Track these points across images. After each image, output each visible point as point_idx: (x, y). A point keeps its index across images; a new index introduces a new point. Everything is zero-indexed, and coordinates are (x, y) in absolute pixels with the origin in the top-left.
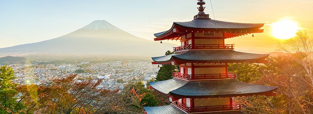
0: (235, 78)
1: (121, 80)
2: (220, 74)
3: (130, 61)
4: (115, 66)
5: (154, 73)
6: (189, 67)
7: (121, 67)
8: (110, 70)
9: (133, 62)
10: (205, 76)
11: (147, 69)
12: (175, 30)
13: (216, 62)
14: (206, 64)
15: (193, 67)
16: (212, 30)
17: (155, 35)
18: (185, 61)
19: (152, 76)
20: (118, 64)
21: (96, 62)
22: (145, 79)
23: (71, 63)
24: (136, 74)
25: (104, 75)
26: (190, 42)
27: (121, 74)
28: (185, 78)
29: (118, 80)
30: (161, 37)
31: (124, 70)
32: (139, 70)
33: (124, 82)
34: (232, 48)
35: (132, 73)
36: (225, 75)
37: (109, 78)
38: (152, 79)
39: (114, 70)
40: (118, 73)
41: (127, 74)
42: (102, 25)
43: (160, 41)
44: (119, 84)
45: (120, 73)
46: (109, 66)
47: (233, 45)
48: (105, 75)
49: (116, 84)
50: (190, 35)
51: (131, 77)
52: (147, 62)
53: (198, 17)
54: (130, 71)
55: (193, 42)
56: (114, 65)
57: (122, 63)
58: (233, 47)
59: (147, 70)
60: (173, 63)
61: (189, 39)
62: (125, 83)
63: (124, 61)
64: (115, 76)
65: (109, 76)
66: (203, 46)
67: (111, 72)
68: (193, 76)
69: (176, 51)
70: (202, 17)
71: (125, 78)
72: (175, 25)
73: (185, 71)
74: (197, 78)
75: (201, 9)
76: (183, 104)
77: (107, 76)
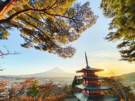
0: (100, 84)
4: (59, 80)
5: (70, 82)
7: (61, 80)
10: (92, 83)
12: (83, 70)
13: (94, 79)
15: (88, 81)
21: (54, 78)
23: (48, 79)
26: (86, 73)
30: (77, 72)
32: (66, 81)
36: (97, 83)
40: (60, 82)
41: (62, 82)
50: (86, 72)
51: (64, 83)
52: (68, 79)
59: (68, 81)
63: (62, 78)
68: (88, 83)
69: (82, 76)
70: (88, 67)
71: (62, 84)
72: (83, 69)
73: (86, 82)
74: (90, 84)
75: (87, 65)
76: (86, 92)
77: (57, 83)
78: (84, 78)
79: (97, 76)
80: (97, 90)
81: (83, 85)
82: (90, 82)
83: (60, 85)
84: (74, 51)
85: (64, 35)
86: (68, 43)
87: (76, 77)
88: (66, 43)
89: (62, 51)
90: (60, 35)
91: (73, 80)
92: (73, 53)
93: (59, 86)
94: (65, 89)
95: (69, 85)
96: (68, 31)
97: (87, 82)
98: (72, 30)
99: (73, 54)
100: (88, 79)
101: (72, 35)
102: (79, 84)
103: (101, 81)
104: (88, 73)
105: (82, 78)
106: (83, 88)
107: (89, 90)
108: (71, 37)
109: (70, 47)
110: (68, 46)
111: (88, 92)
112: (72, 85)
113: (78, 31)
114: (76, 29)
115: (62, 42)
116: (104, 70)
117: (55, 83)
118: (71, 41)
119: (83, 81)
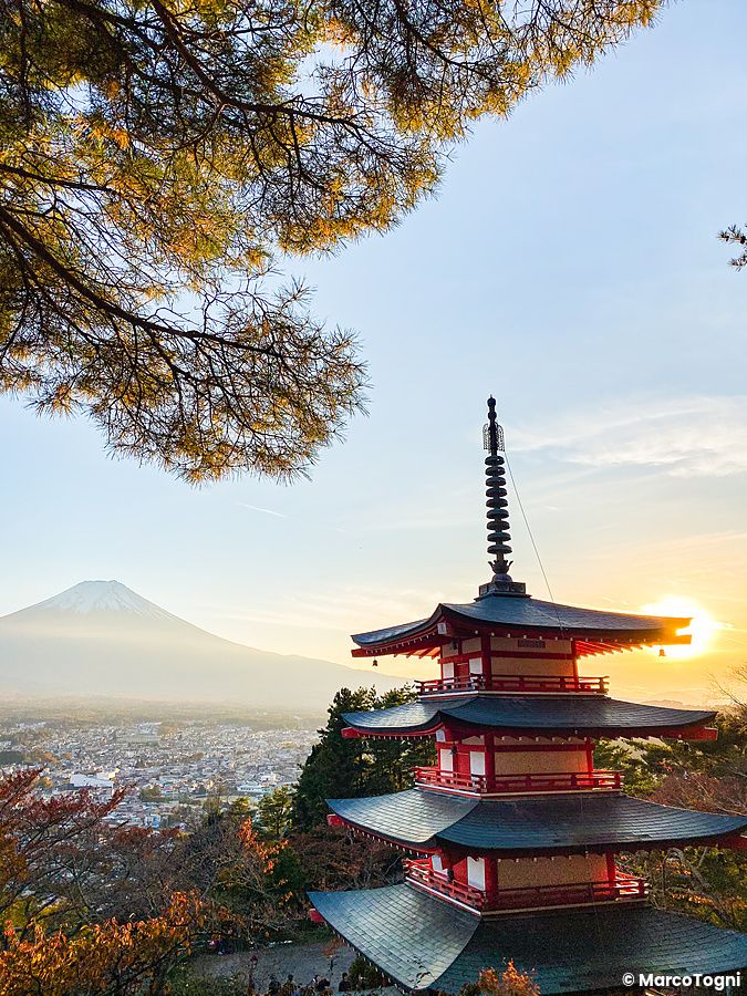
0: (617, 786)
1: (155, 792)
2: (573, 774)
3: (190, 723)
4: (135, 740)
5: (270, 768)
6: (477, 748)
7: (155, 744)
8: (117, 755)
9: (201, 725)
10: (529, 781)
11: (246, 752)
12: (442, 629)
14: (537, 739)
15: (490, 752)
16: (534, 631)
17: (355, 638)
18: (476, 729)
19: (264, 778)
20: (147, 732)
21: (71, 724)
22: (239, 789)
24: (208, 771)
25: (94, 773)
26: (476, 667)
27: (152, 770)
28: (464, 787)
29: (142, 792)
30: (370, 646)
31: (166, 756)
32: (219, 754)
33: (163, 800)
34: (602, 690)
35: (195, 766)
36: (587, 776)
37: (111, 784)
38: (284, 789)
39: (130, 754)
40: (143, 766)
41: (176, 769)
42: (108, 597)
43: (373, 658)
44: (145, 808)
45: (150, 765)
46: (115, 738)
47: (605, 680)
48: (98, 771)
49: (135, 806)
50: (474, 645)
51: (190, 781)
52: (248, 728)
53: (492, 590)
54: (185, 760)
55: (487, 666)
56: (132, 736)
57: (161, 731)
58: (606, 687)
59: (246, 756)
60: (441, 736)
61: (474, 655)
62: (166, 805)
63: (170, 721)
64: (134, 776)
65: (112, 775)
66: (518, 679)
67: (118, 763)
68: (492, 780)
69: (424, 693)
70: (504, 589)
71: (168, 784)
72: (444, 612)
73: (460, 763)
74: (505, 787)
75: (501, 567)
76: (457, 880)
77: (106, 778)
78: (441, 719)
79: (599, 700)
80: (578, 850)
81: (429, 796)
82: (507, 764)
83: (144, 798)
84: (336, 384)
85: (207, 128)
86: (255, 254)
87: (347, 704)
88: (233, 252)
89: (164, 369)
90: (145, 122)
91: (317, 739)
92: (320, 410)
93: (134, 816)
94: (210, 850)
95: (253, 804)
96: (262, 70)
97: (478, 765)
98: (325, 73)
99: (315, 430)
100: (491, 731)
101: (316, 140)
102: (381, 786)
103: (637, 755)
104: (499, 665)
105: (415, 716)
106: (422, 832)
107: (491, 857)
108: (304, 175)
109: (282, 328)
110: (248, 309)
111: (476, 874)
112: (299, 803)
113: (406, 90)
114: (382, 68)
115: (165, 237)
116: (680, 632)
117: (79, 780)
118: (301, 231)
119: (429, 756)
